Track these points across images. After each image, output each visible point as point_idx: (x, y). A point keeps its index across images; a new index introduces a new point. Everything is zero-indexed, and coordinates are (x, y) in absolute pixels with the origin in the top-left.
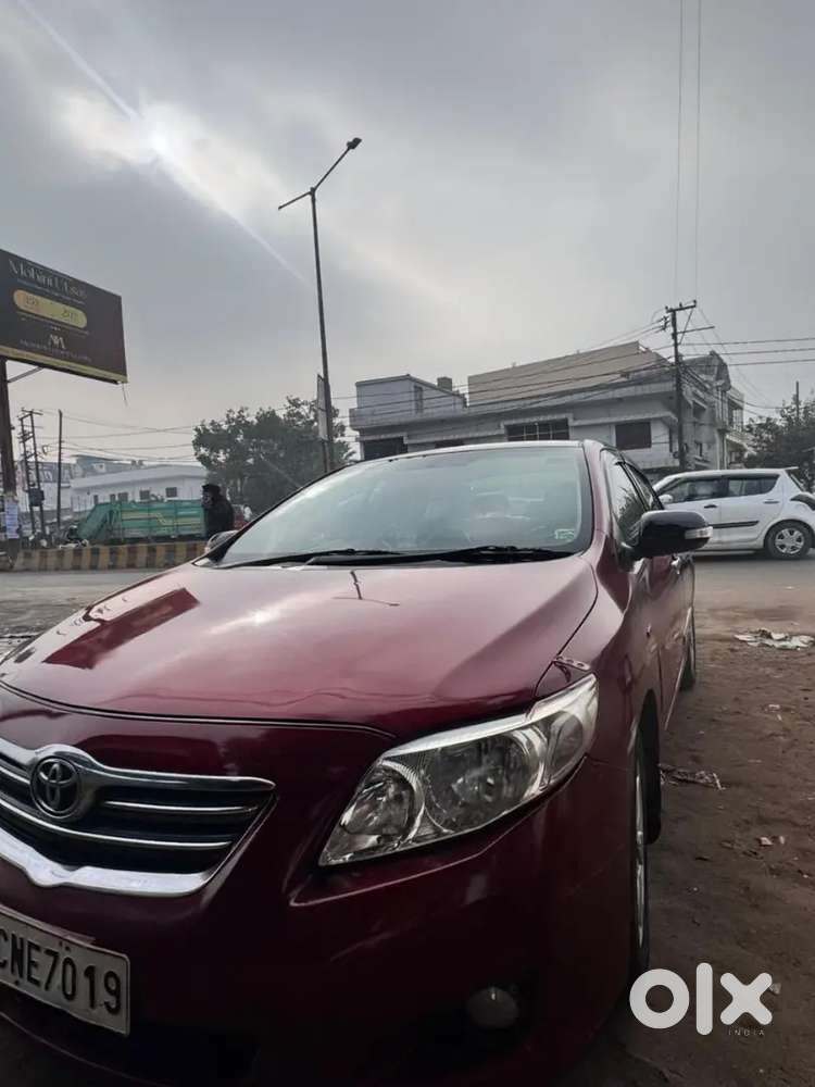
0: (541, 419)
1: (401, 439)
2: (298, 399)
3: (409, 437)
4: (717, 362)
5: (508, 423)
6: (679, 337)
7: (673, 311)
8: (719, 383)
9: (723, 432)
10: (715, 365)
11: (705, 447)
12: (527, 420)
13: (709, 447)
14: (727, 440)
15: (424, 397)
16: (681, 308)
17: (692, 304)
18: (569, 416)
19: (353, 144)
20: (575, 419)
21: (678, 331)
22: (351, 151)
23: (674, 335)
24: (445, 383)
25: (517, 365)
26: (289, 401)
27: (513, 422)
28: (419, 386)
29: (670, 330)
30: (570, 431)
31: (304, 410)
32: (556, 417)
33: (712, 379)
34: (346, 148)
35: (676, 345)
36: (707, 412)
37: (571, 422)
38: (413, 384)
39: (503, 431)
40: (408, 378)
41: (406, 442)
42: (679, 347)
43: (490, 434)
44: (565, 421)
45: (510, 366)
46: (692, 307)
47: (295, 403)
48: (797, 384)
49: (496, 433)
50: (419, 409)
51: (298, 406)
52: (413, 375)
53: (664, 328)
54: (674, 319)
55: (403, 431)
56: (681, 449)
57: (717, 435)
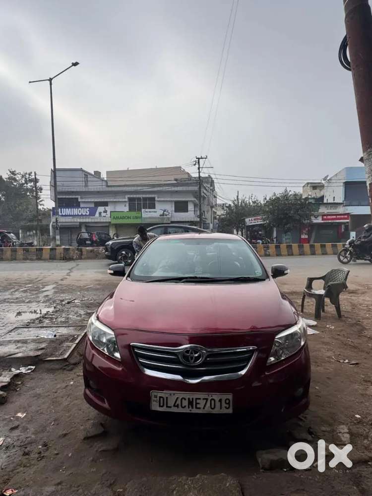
0: (144, 196)
1: (77, 198)
2: (15, 171)
3: (81, 198)
4: (210, 179)
5: (129, 196)
6: (201, 169)
7: (199, 159)
8: (212, 188)
9: (212, 207)
10: (210, 181)
11: (206, 213)
12: (138, 196)
13: (207, 213)
14: (213, 211)
15: (89, 180)
16: (202, 158)
17: (205, 157)
18: (156, 196)
19: (75, 64)
20: (158, 198)
21: (200, 166)
22: (73, 67)
23: (199, 168)
24: (97, 174)
25: (129, 169)
26: (10, 172)
27: (132, 196)
28: (86, 174)
29: (197, 166)
30: (156, 202)
31: (18, 177)
32: (150, 196)
33: (209, 186)
34: (71, 65)
35: (199, 172)
36: (206, 199)
37: (156, 199)
38: (84, 173)
39: (126, 200)
40: (81, 170)
41: (79, 200)
42: (201, 173)
43: (121, 200)
44: (154, 198)
45: (126, 169)
46: (206, 158)
47: (13, 173)
48: (238, 192)
49: (124, 200)
50: (86, 186)
51: (15, 175)
52: (84, 169)
53: (195, 165)
54: (199, 162)
55: (78, 195)
56: (200, 215)
57: (210, 209)
